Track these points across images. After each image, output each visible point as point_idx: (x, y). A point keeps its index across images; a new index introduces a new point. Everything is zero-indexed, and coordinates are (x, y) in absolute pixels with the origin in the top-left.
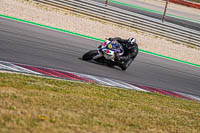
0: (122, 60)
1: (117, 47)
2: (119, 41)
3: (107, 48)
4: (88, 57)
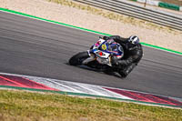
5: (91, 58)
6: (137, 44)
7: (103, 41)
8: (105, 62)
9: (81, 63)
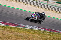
0: (40, 20)
1: (38, 15)
2: (39, 13)
3: (34, 16)
4: (27, 19)
5: (32, 18)
6: (44, 15)
7: (35, 14)
8: (35, 19)
9: (29, 20)
